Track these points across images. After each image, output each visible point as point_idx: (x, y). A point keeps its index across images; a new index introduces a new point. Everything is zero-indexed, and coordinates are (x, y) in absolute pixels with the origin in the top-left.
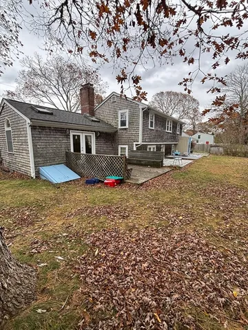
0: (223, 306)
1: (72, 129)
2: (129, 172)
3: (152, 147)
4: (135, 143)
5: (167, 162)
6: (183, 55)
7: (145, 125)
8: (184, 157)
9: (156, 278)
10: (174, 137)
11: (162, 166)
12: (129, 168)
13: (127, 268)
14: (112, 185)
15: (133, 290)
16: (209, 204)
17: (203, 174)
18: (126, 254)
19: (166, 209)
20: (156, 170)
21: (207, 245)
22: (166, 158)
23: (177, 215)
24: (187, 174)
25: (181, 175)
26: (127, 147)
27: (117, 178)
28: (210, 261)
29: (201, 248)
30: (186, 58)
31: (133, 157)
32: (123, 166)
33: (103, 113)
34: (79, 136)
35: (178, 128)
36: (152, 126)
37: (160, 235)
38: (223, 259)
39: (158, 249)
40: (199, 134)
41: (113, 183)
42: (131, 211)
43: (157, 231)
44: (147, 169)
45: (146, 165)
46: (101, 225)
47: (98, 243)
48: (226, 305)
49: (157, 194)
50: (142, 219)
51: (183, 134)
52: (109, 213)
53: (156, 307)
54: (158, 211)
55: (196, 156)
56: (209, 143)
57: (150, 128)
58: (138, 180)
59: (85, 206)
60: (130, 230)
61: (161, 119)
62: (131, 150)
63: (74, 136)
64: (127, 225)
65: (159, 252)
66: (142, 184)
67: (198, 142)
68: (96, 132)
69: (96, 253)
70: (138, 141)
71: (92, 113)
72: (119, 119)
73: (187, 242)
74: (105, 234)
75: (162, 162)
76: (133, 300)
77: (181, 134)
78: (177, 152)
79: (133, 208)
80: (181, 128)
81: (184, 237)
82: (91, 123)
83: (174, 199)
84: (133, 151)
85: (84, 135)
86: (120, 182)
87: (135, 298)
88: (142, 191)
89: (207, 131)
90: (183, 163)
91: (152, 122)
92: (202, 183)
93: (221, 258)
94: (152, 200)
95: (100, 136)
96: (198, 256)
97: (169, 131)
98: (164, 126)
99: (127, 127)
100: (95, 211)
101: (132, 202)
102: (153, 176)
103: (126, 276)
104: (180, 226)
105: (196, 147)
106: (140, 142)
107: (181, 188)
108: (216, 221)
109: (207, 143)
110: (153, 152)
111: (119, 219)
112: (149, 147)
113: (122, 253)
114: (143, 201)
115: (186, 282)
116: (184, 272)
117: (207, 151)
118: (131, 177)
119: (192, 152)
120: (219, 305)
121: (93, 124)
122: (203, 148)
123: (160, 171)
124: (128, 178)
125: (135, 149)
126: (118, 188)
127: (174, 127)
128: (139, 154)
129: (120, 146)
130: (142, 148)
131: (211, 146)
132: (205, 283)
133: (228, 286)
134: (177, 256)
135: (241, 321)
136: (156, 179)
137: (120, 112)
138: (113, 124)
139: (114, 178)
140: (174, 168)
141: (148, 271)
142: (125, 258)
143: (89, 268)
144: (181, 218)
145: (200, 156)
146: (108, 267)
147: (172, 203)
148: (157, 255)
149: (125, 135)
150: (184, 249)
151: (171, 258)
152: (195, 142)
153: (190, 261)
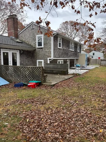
0: (94, 136)
1: (3, 48)
2: (45, 77)
3: (60, 61)
4: (48, 58)
5: (71, 71)
6: (74, 9)
7: (55, 45)
8: (82, 68)
9: (62, 128)
10: (76, 54)
11: (68, 74)
12: (45, 75)
13: (46, 125)
14: (33, 87)
15: (50, 133)
16: (95, 95)
17: (94, 79)
18: (45, 120)
19: (69, 98)
20: (63, 76)
21: (90, 114)
22: (70, 68)
23: (75, 101)
24: (84, 78)
25: (80, 79)
26: (43, 61)
27: (37, 82)
28: (91, 120)
29: (87, 115)
30: (75, 10)
31: (48, 68)
32: (41, 73)
33: (25, 36)
34: (7, 53)
35: (78, 48)
36: (60, 46)
37: (65, 111)
38: (98, 119)
39: (63, 117)
40: (93, 52)
41: (34, 85)
42: (47, 101)
43: (63, 109)
44: (57, 76)
45: (56, 73)
46: (28, 108)
47: (28, 117)
48: (95, 135)
49: (64, 91)
50: (54, 104)
51: (82, 52)
52: (33, 102)
53: (61, 139)
54: (64, 100)
55: (91, 67)
56: (101, 59)
57: (58, 47)
58: (51, 83)
59: (16, 99)
60: (47, 110)
61: (66, 42)
62: (46, 63)
63: (4, 53)
64: (45, 108)
65: (64, 118)
66: (54, 85)
67: (92, 57)
68: (20, 51)
69: (27, 121)
70: (51, 57)
71: (17, 36)
72: (37, 41)
73: (80, 113)
74: (32, 112)
75: (68, 71)
76: (50, 137)
77: (80, 52)
78: (78, 65)
79: (48, 99)
80: (80, 48)
81: (78, 111)
82: (16, 44)
83: (74, 93)
84: (47, 64)
85: (11, 52)
86: (39, 85)
87: (50, 136)
88: (54, 90)
89: (99, 50)
90: (82, 72)
91: (60, 44)
92: (92, 84)
93: (97, 118)
94: (61, 94)
95: (23, 53)
96: (85, 118)
97: (72, 50)
98: (68, 46)
99: (43, 46)
100: (24, 102)
101: (48, 96)
102: (61, 80)
103: (46, 129)
104: (77, 106)
105: (91, 61)
106: (52, 58)
107: (79, 87)
108: (98, 103)
109: (99, 58)
110: (62, 64)
111: (40, 105)
112: (58, 61)
113: (43, 120)
114: (55, 95)
115: (77, 129)
116: (77, 125)
117: (98, 64)
118: (46, 81)
119: (88, 65)
120: (92, 136)
121: (18, 44)
122: (96, 62)
123: (66, 77)
124: (45, 81)
125: (49, 62)
126: (38, 89)
127: (76, 47)
128: (51, 66)
129: (38, 61)
130: (53, 62)
131: (102, 60)
132: (87, 128)
133: (98, 129)
134: (73, 119)
135: (101, 140)
136: (63, 82)
137: (37, 36)
138: (32, 44)
139: (35, 82)
140: (75, 75)
141: (57, 126)
142: (44, 121)
143: (24, 127)
144: (77, 102)
145: (94, 67)
146: (35, 126)
147: (73, 95)
148: (62, 120)
149: (41, 53)
150: (78, 116)
151: (70, 120)
152: (91, 58)
153: (80, 121)
